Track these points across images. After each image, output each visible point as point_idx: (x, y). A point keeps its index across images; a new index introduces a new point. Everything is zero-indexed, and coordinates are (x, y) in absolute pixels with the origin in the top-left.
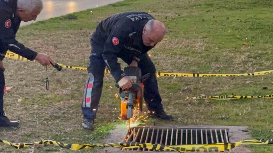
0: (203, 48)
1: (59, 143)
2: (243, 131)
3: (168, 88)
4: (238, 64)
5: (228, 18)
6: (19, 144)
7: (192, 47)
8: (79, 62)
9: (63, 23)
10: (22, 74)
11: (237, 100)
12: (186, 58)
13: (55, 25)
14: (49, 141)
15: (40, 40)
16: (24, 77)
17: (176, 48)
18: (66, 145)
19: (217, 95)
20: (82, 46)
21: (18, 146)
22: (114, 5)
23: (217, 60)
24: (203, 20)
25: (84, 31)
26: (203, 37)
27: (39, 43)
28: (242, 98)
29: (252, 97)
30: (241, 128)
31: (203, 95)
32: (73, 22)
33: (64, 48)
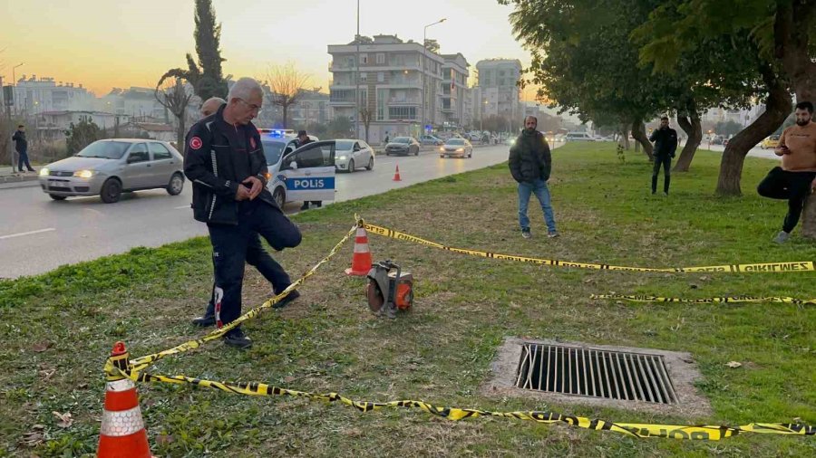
0: (598, 223)
1: (430, 406)
2: (685, 361)
3: (566, 278)
4: (647, 247)
5: (616, 186)
6: (366, 403)
7: (584, 221)
8: (458, 236)
9: (443, 186)
10: (394, 249)
11: (660, 303)
12: (580, 235)
13: (434, 187)
14: (414, 402)
15: (417, 205)
16: (396, 252)
17: (566, 221)
18: (440, 409)
19: (632, 294)
20: (460, 215)
21: (365, 407)
22: (492, 168)
23: (618, 240)
24: (590, 188)
25: (462, 196)
26: (594, 209)
27: (415, 209)
28: (666, 300)
29: (680, 300)
30: (680, 354)
31: (613, 293)
32: (452, 185)
33: (442, 216)
